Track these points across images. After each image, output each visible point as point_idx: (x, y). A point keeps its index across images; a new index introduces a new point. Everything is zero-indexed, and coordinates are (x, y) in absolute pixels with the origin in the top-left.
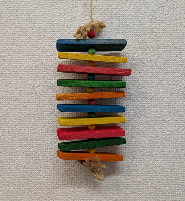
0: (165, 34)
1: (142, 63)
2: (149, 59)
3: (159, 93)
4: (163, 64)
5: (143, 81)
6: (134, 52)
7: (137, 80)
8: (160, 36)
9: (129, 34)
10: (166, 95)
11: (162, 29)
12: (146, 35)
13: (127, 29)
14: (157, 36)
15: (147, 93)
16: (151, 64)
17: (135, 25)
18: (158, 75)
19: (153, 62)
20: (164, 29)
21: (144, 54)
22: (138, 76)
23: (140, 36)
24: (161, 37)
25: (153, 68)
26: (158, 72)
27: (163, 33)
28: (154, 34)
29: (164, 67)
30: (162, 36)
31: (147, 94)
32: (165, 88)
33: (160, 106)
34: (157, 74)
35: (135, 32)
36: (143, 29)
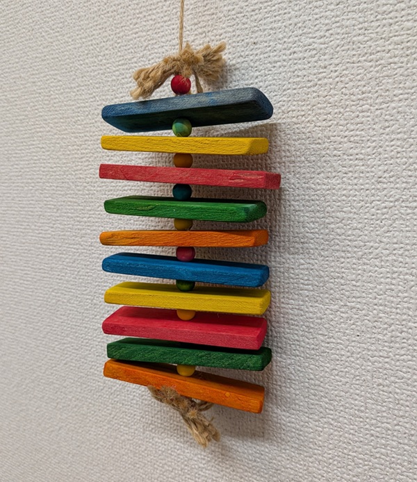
0: (408, 52)
1: (335, 149)
2: (357, 135)
3: (384, 240)
4: (399, 149)
5: (339, 204)
6: (314, 119)
7: (323, 199)
8: (391, 60)
9: (300, 66)
10: (409, 247)
11: (396, 38)
12: (348, 65)
13: (295, 55)
14: (382, 62)
15: (349, 238)
16: (363, 151)
17: (314, 40)
18: (385, 186)
19: (369, 144)
20: (405, 36)
21: (341, 122)
22: (324, 187)
23: (332, 68)
24: (395, 63)
25: (369, 163)
26: (386, 175)
27: (401, 52)
28: (372, 56)
29: (404, 159)
30: (396, 60)
31: (350, 241)
32: (407, 226)
33: (388, 280)
34: (380, 182)
35: (316, 58)
36: (338, 48)
